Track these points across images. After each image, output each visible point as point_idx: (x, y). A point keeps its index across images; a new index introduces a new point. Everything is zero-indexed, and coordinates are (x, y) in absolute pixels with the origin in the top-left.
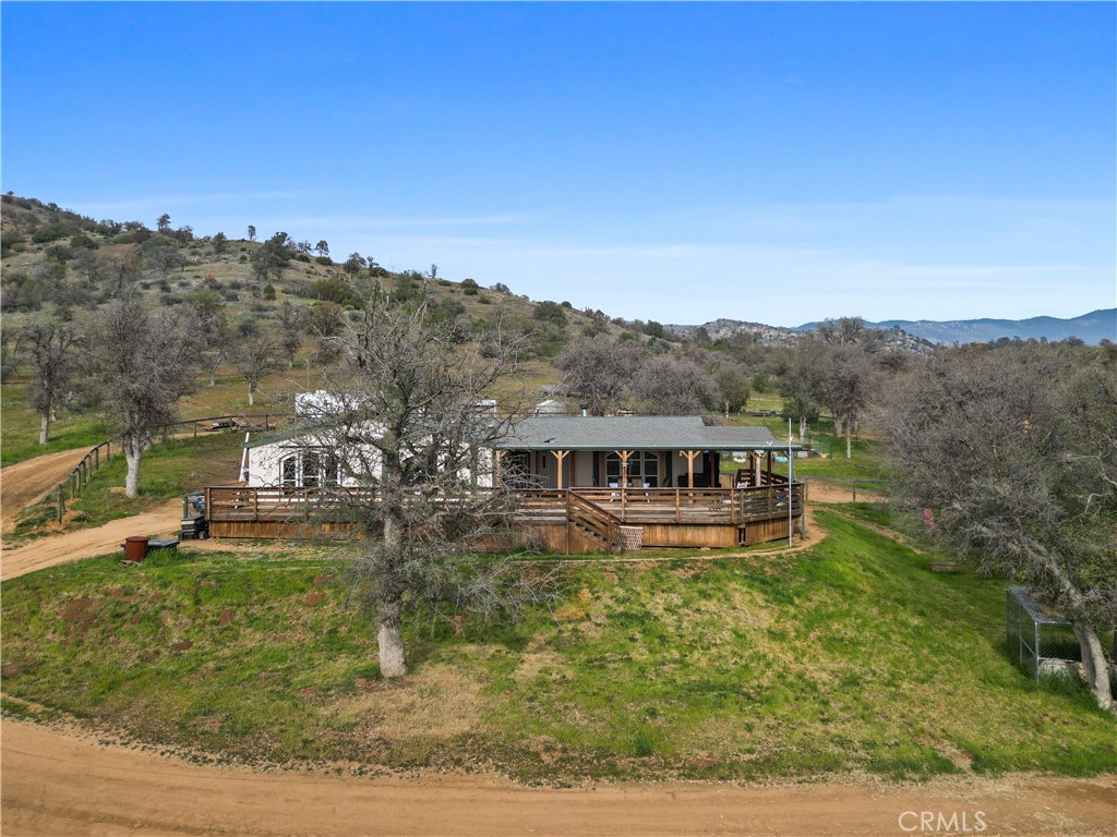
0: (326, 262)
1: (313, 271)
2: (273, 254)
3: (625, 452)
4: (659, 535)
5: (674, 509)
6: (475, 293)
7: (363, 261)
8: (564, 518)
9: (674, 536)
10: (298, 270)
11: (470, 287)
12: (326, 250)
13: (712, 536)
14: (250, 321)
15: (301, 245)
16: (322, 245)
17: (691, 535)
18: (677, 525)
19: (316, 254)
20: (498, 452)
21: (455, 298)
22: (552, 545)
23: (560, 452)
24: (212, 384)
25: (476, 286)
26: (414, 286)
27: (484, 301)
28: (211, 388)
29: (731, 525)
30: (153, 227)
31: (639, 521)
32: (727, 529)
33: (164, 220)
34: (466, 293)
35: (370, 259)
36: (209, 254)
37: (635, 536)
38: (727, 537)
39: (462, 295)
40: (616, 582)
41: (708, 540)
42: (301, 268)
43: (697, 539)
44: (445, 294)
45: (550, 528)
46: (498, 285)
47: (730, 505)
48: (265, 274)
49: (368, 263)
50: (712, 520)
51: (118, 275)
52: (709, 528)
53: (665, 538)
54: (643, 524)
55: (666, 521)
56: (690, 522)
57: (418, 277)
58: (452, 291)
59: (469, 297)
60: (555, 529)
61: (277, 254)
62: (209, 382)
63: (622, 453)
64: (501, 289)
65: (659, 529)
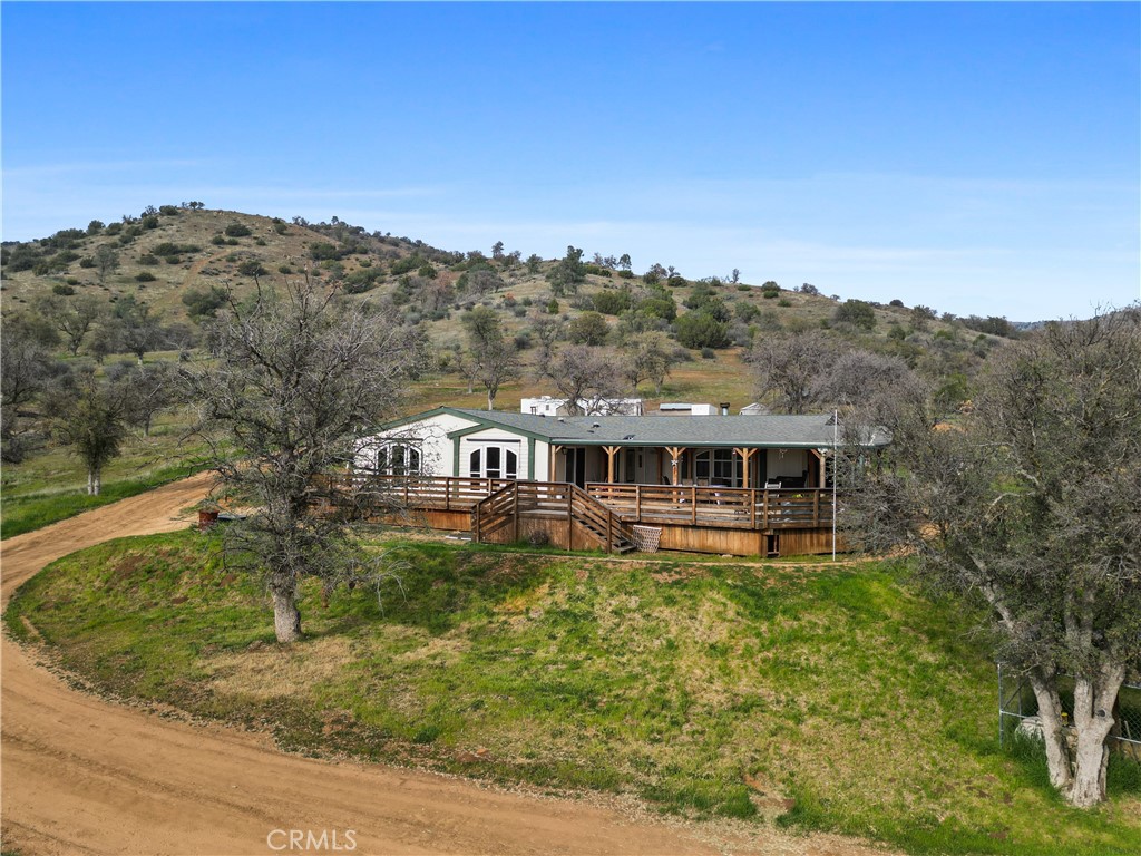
0: (628, 275)
1: (610, 284)
2: (569, 271)
3: (676, 449)
4: (678, 537)
5: (690, 509)
6: (776, 296)
7: (664, 272)
8: (566, 513)
9: (694, 539)
10: (596, 285)
11: (771, 290)
12: (629, 263)
13: (735, 542)
14: (527, 335)
15: (607, 261)
16: (626, 259)
17: (713, 540)
18: (695, 527)
19: (620, 268)
20: (553, 447)
21: (751, 303)
22: (556, 539)
23: (611, 448)
24: (470, 392)
25: (778, 289)
26: (712, 294)
27: (785, 304)
28: (469, 395)
29: (753, 530)
30: (489, 254)
31: (655, 520)
32: (752, 535)
33: (498, 247)
34: (766, 297)
35: (671, 269)
36: (524, 275)
37: (651, 536)
38: (751, 544)
39: (762, 299)
40: (585, 580)
41: (731, 547)
42: (600, 282)
43: (718, 545)
44: (742, 298)
45: (554, 522)
46: (805, 286)
47: (761, 509)
48: (561, 290)
49: (669, 273)
50: (732, 525)
51: (434, 298)
52: (731, 533)
53: (684, 542)
54: (663, 525)
55: (683, 522)
56: (707, 524)
57: (716, 283)
58: (751, 296)
59: (769, 301)
60: (559, 523)
61: (573, 270)
62: (467, 391)
63: (672, 449)
64: (808, 290)
65: (678, 530)
